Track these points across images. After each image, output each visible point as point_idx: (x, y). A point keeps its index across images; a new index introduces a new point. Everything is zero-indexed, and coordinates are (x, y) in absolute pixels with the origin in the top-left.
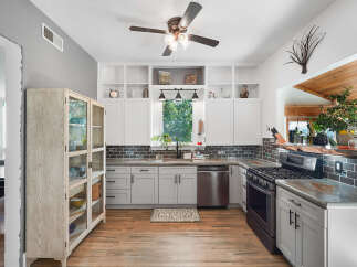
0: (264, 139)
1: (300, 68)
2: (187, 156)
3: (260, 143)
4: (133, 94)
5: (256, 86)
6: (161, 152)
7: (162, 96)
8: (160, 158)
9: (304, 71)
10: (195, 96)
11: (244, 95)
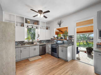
0: (51, 38)
1: (59, 26)
2: (35, 43)
3: (50, 39)
4: (18, 25)
5: (49, 27)
6: (27, 43)
7: (28, 27)
8: (27, 45)
9: (60, 26)
10: (37, 28)
11: (47, 29)
